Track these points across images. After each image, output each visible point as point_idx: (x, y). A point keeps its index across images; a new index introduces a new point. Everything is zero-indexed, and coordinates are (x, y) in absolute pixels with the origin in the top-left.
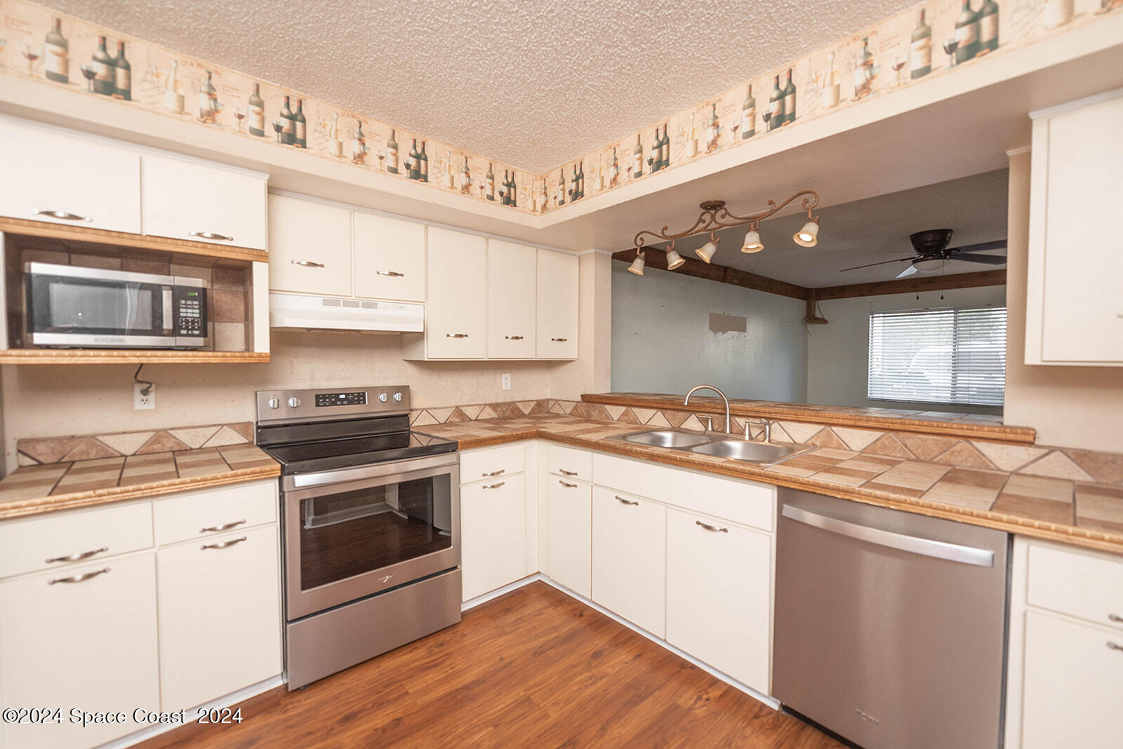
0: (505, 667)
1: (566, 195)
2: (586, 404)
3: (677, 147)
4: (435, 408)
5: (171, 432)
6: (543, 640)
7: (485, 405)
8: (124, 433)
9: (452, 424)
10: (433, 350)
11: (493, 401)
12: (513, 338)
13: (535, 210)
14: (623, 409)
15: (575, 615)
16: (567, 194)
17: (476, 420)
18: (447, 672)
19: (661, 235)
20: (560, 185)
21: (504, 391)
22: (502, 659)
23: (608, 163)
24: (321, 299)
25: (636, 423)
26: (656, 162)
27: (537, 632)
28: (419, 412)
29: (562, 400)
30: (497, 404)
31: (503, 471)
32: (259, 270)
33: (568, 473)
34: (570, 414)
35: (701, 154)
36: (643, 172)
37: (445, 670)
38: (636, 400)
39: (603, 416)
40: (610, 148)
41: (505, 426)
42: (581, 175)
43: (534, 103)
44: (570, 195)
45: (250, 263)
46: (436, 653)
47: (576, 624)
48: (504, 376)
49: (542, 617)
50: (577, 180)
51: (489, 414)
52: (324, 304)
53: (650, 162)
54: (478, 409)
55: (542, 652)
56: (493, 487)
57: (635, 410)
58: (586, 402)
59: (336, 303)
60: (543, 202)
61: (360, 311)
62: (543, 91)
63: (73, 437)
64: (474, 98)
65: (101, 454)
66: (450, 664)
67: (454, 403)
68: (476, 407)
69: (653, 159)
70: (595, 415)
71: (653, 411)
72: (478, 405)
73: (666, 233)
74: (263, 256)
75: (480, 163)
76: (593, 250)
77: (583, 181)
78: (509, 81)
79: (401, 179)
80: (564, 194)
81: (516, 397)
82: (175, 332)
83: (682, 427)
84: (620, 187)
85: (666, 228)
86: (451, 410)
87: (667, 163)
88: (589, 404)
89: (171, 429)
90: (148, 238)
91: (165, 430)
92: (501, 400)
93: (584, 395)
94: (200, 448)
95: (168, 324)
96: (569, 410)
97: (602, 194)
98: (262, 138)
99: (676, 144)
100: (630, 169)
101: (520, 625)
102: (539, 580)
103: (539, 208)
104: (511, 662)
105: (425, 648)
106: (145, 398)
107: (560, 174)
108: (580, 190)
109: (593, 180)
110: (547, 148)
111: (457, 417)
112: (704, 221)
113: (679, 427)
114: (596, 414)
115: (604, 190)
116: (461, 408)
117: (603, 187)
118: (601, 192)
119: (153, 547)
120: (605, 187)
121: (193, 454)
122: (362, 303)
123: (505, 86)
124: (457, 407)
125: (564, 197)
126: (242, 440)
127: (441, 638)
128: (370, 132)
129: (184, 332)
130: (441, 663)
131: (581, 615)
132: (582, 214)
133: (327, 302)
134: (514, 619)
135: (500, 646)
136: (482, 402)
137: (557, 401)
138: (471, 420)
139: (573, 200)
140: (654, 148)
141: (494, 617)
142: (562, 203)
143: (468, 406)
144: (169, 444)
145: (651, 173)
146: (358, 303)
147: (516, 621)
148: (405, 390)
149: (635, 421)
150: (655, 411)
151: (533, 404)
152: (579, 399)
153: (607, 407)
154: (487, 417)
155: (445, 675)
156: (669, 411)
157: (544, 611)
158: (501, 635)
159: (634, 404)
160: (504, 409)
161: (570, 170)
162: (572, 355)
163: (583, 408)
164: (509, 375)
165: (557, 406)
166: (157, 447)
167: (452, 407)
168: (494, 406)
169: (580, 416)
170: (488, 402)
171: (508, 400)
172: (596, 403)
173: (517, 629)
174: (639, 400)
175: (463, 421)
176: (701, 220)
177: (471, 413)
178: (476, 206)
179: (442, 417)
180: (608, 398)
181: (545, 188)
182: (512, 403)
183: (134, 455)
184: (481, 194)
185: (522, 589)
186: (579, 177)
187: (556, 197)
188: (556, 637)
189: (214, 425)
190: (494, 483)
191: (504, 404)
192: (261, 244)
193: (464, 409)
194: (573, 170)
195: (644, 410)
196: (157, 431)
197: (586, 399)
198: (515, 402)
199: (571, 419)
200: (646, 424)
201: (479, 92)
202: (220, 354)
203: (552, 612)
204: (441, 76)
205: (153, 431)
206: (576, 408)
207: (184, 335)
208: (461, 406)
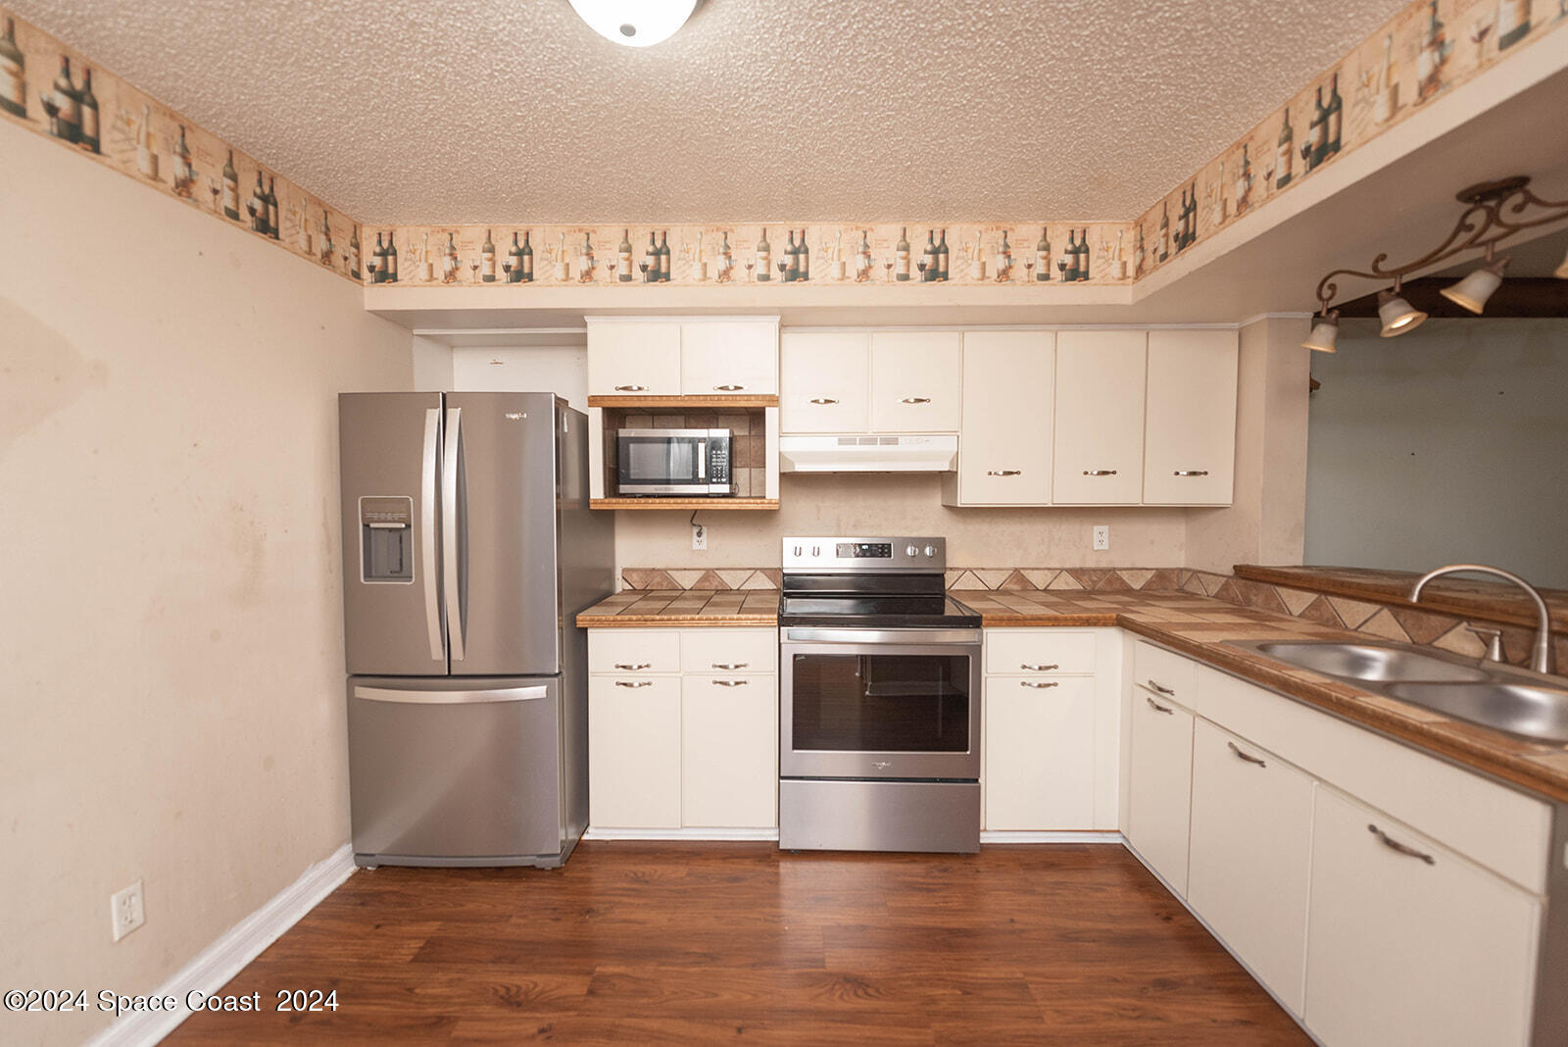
0: (1013, 932)
1: (1169, 243)
2: (1244, 581)
3: (1357, 109)
4: (983, 569)
5: (717, 572)
6: (1082, 925)
7: (1062, 570)
8: (685, 569)
9: (1008, 593)
10: (969, 494)
11: (1077, 564)
12: (1100, 473)
13: (1124, 276)
14: (1310, 597)
15: (1157, 914)
16: (1172, 242)
17: (1045, 590)
18: (936, 903)
19: (1372, 273)
20: (1162, 229)
21: (1098, 550)
22: (1012, 921)
23: (1234, 174)
24: (836, 438)
25: (1335, 625)
26: (1318, 150)
27: (1081, 910)
28: (961, 572)
29: (1205, 573)
30: (1082, 569)
31: (1056, 667)
32: (771, 414)
33: (1160, 689)
34: (1215, 597)
35: (1404, 110)
36: (1293, 174)
37: (937, 900)
38: (1335, 583)
39: (1274, 605)
40: (1238, 147)
41: (1077, 603)
42: (1192, 207)
43: (1069, 134)
44: (1176, 241)
45: (764, 408)
46: (935, 877)
47: (1155, 926)
48: (1097, 529)
49: (1099, 894)
50: (1185, 216)
51: (1067, 583)
52: (839, 444)
53: (1306, 153)
54: (1050, 575)
55: (1077, 940)
56: (1040, 686)
57: (1335, 601)
58: (1242, 578)
59: (852, 442)
60: (1138, 262)
61: (878, 448)
62: (1073, 115)
63: (653, 569)
64: (982, 161)
65: (670, 587)
66: (944, 897)
67: (1013, 563)
68: (1046, 571)
69: (1310, 146)
70: (1258, 600)
71: (1372, 608)
72: (1049, 569)
73: (1383, 266)
74: (774, 400)
75: (1027, 233)
76: (1263, 316)
77: (1195, 215)
78: (1017, 123)
79: (913, 285)
80: (1167, 242)
81: (1118, 561)
82: (708, 481)
83: (1436, 644)
84: (1253, 211)
85: (1383, 257)
86: (1007, 574)
87: (1337, 146)
88: (1250, 583)
89: (670, 569)
90: (686, 398)
91: (713, 570)
92: (1090, 564)
93: (1241, 566)
94: (738, 590)
95: (702, 474)
96: (1214, 589)
97: (1223, 228)
98: (770, 282)
99: (1356, 104)
100: (1270, 174)
101: (1059, 891)
102: (1122, 844)
103: (1131, 271)
104: (1022, 931)
105: (923, 866)
106: (699, 539)
107: (1163, 211)
108: (1191, 230)
109: (1210, 208)
110: (1124, 182)
111: (1016, 583)
112: (1470, 228)
113: (1430, 644)
114: (1260, 601)
115: (1228, 221)
116: (1022, 572)
117: (1225, 216)
118: (1221, 226)
119: (679, 672)
120: (1230, 215)
121: (732, 594)
122: (881, 439)
123: (1015, 131)
124: (1016, 570)
125: (1167, 247)
126: (771, 586)
127: (947, 864)
128: (876, 240)
129: (714, 480)
130: (934, 891)
131: (1168, 919)
132: (1193, 269)
133: (841, 442)
134: (1054, 880)
135: (1019, 905)
136: (1057, 566)
137: (1195, 572)
138: (1038, 589)
139: (1180, 249)
140: (1313, 125)
141: (1028, 867)
142: (1164, 257)
143: (1033, 569)
144: (715, 584)
145: (1307, 173)
146: (876, 439)
147: (1056, 883)
148: (940, 544)
149: (1334, 621)
150: (1377, 607)
151: (1149, 575)
152: (1230, 572)
153: (1280, 590)
154: (1063, 587)
155: (934, 905)
156: (1408, 612)
157: (1108, 888)
158: (1026, 892)
159: (1332, 590)
160: (1095, 578)
161: (1177, 200)
162: (1224, 498)
163: (1237, 589)
164: (1107, 527)
165: (1195, 582)
166: (707, 585)
167: (1007, 569)
168: (1077, 573)
169: (1232, 603)
170: (1067, 566)
171: (1103, 565)
172: (1260, 581)
173: (1052, 894)
174: (1342, 584)
175: (1024, 590)
176: (1463, 226)
177: (1038, 580)
178: (1024, 293)
179: (994, 581)
180: (1286, 575)
181: (1142, 239)
182: (1109, 570)
183: (691, 590)
184: (1028, 275)
185: (1088, 846)
186: (1190, 209)
187: (1155, 250)
188: (1109, 930)
189: (750, 569)
190: (1042, 682)
191: (1094, 570)
192: (772, 390)
193: (1026, 574)
194: (1181, 200)
195: (1353, 603)
196: (708, 570)
197: (1244, 573)
198: (1114, 569)
199: (1215, 604)
200: (1356, 630)
201: (984, 151)
202: (737, 501)
203: (1119, 895)
204: (929, 153)
205: (704, 569)
206: (1225, 587)
207: (714, 483)
208: (1023, 569)
